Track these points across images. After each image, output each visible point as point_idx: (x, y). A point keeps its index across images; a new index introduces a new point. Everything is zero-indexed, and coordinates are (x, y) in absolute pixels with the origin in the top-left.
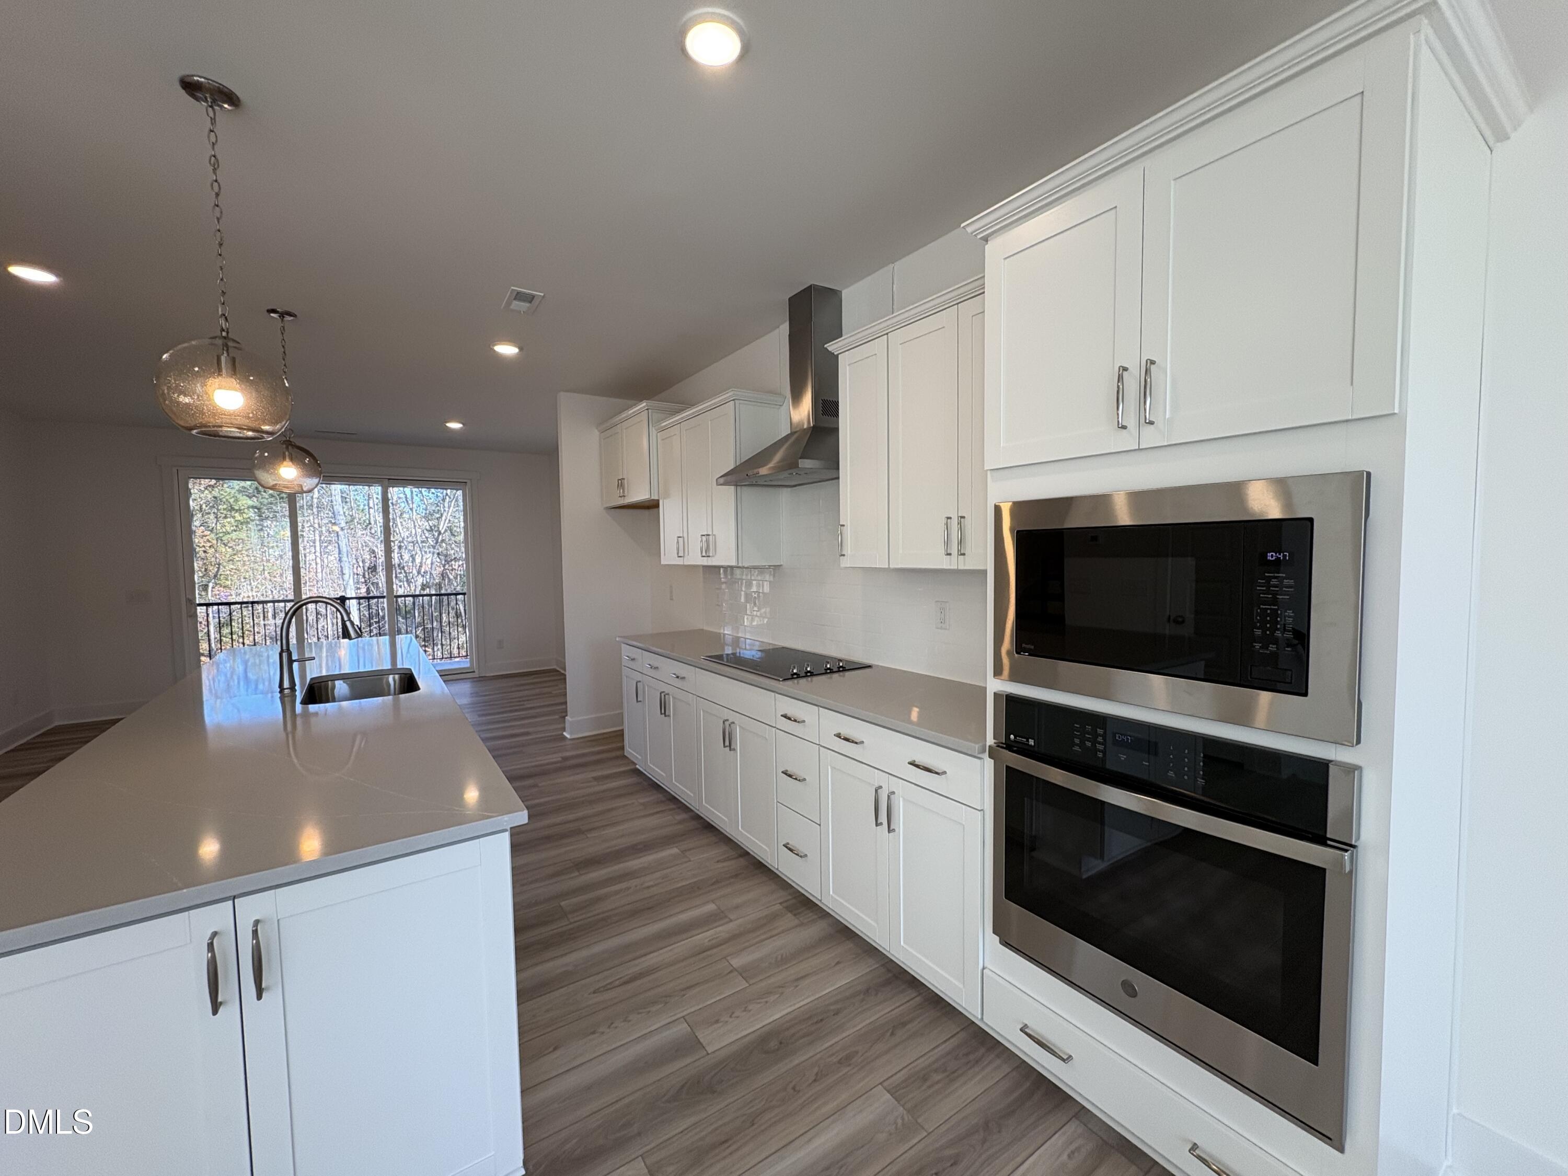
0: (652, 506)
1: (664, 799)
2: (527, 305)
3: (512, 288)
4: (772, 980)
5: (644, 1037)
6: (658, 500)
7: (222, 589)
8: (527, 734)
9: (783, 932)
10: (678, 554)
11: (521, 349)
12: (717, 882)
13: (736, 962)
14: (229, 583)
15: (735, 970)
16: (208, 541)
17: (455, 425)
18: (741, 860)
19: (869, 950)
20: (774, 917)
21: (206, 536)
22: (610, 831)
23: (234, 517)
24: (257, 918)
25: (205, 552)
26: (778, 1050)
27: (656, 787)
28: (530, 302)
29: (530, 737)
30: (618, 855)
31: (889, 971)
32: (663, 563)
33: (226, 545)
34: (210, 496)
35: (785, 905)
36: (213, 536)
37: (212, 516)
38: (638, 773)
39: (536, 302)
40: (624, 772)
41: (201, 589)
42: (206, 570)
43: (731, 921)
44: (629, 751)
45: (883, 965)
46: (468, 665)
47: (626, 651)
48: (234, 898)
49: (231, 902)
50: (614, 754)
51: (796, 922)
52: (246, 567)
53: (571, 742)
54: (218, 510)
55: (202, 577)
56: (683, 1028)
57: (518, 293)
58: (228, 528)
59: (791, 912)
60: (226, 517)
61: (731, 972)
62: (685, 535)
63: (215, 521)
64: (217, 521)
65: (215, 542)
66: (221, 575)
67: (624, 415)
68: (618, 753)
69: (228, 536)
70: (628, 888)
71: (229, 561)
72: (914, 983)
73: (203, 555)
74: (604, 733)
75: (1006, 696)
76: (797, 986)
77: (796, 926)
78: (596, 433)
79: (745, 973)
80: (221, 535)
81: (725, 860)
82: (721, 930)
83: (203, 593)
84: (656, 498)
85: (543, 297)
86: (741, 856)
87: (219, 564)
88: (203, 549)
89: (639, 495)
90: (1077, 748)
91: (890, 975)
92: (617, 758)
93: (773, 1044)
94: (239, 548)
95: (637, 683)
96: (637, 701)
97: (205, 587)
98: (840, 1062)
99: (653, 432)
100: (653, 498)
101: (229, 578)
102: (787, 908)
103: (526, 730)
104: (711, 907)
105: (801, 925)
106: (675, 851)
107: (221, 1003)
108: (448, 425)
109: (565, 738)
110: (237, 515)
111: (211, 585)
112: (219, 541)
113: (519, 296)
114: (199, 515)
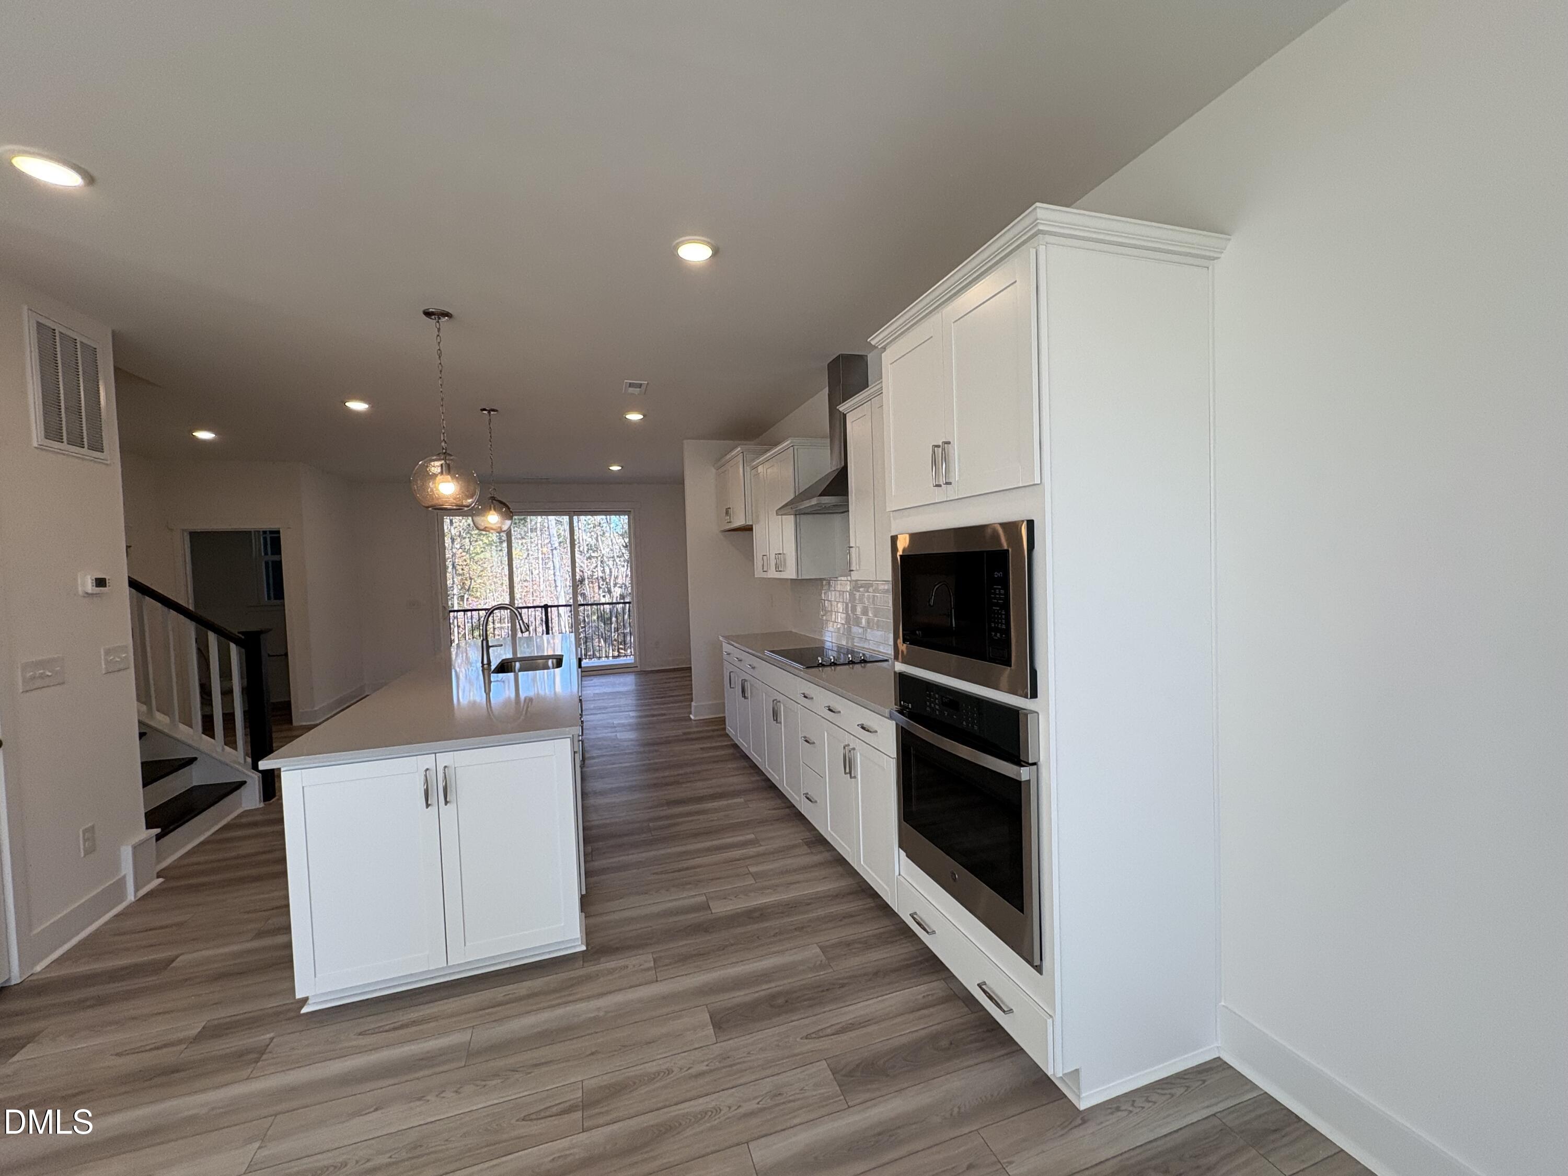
0: (748, 529)
1: (747, 766)
2: (638, 389)
3: (626, 381)
4: (773, 882)
5: (675, 900)
6: (752, 525)
7: (474, 599)
8: (664, 715)
9: (794, 856)
10: (763, 569)
11: (644, 416)
12: (762, 822)
13: (753, 869)
14: (478, 594)
15: (751, 873)
16: (465, 561)
17: (615, 468)
18: (787, 810)
19: (854, 873)
20: (794, 847)
21: (463, 556)
22: (699, 784)
23: (482, 540)
24: (446, 765)
25: (462, 569)
26: (758, 917)
27: (746, 757)
28: (640, 388)
29: (667, 717)
30: (700, 799)
31: (860, 887)
32: (756, 576)
33: (476, 563)
34: (466, 524)
35: (805, 840)
36: (468, 555)
37: (467, 540)
38: (735, 746)
39: (644, 387)
40: (726, 745)
41: (460, 599)
42: (463, 583)
43: (761, 846)
44: (730, 730)
45: (857, 883)
46: (633, 661)
47: (726, 647)
48: (435, 753)
49: (434, 755)
50: (719, 733)
51: (809, 851)
52: (490, 582)
53: (695, 722)
54: (471, 535)
55: (460, 590)
56: (704, 898)
57: (630, 383)
58: (478, 550)
59: (807, 845)
60: (476, 541)
61: (747, 874)
62: (768, 554)
63: (469, 544)
64: (471, 544)
65: (468, 561)
66: (473, 588)
67: (728, 456)
68: (722, 732)
69: (479, 556)
70: (699, 820)
71: (479, 576)
72: (875, 895)
73: (461, 572)
74: (716, 718)
75: (900, 673)
76: (788, 887)
77: (807, 854)
78: (714, 470)
79: (755, 876)
80: (473, 555)
81: (774, 809)
82: (752, 851)
83: (461, 603)
84: (751, 524)
85: (648, 384)
86: (788, 807)
87: (471, 579)
88: (461, 567)
89: (739, 522)
90: (928, 709)
91: (859, 889)
92: (721, 736)
93: (757, 914)
94: (485, 565)
95: (730, 673)
96: (731, 688)
97: (462, 598)
98: (796, 929)
99: (748, 469)
100: (747, 524)
101: (479, 590)
102: (805, 843)
103: (663, 712)
104: (752, 836)
105: (812, 853)
106: (742, 800)
107: (430, 805)
108: (611, 468)
109: (691, 719)
110: (484, 538)
111: (466, 596)
112: (472, 560)
113: (631, 385)
114: (459, 540)
